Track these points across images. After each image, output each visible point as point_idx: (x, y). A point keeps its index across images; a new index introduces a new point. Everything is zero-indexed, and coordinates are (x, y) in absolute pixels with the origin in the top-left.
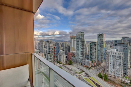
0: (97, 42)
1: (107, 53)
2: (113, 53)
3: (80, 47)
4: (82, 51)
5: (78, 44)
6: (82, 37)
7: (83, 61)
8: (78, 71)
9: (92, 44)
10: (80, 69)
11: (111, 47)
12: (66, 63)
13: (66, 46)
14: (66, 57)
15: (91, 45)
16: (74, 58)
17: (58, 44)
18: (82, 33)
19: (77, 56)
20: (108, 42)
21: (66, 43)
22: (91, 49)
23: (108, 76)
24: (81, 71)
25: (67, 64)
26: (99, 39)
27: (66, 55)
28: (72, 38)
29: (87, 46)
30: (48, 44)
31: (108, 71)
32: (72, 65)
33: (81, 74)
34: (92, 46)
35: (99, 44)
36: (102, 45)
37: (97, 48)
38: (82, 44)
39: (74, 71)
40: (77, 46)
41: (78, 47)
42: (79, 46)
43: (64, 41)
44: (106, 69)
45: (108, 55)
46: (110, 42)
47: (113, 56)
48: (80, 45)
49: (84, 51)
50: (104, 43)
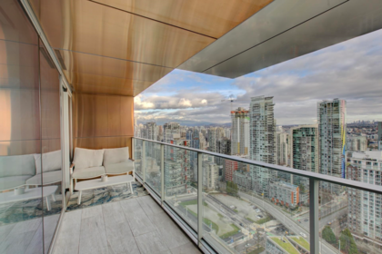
0: (317, 126)
1: (352, 162)
2: (372, 163)
3: (263, 142)
4: (267, 154)
5: (255, 135)
6: (268, 113)
7: (272, 185)
8: (255, 215)
9: (301, 135)
10: (262, 211)
11: (369, 142)
12: (218, 189)
13: (220, 140)
14: (217, 171)
15: (297, 135)
16: (241, 176)
17: (196, 133)
18: (266, 99)
19: (252, 170)
20: (357, 128)
21: (218, 131)
22: (298, 150)
23: (358, 239)
24: (264, 217)
25: (221, 193)
26: (325, 116)
27: (217, 167)
28: (236, 116)
29: (283, 139)
30: (168, 132)
31: (356, 222)
32: (238, 197)
33: (263, 226)
34: (299, 138)
35: (325, 134)
36: (336, 136)
37: (317, 147)
38: (267, 133)
39: (243, 215)
40: (253, 139)
41: (255, 142)
42: (258, 140)
43: (214, 125)
44: (350, 215)
45: (356, 168)
46: (368, 127)
47: (374, 174)
48: (260, 136)
49: (275, 154)
50: (343, 130)
